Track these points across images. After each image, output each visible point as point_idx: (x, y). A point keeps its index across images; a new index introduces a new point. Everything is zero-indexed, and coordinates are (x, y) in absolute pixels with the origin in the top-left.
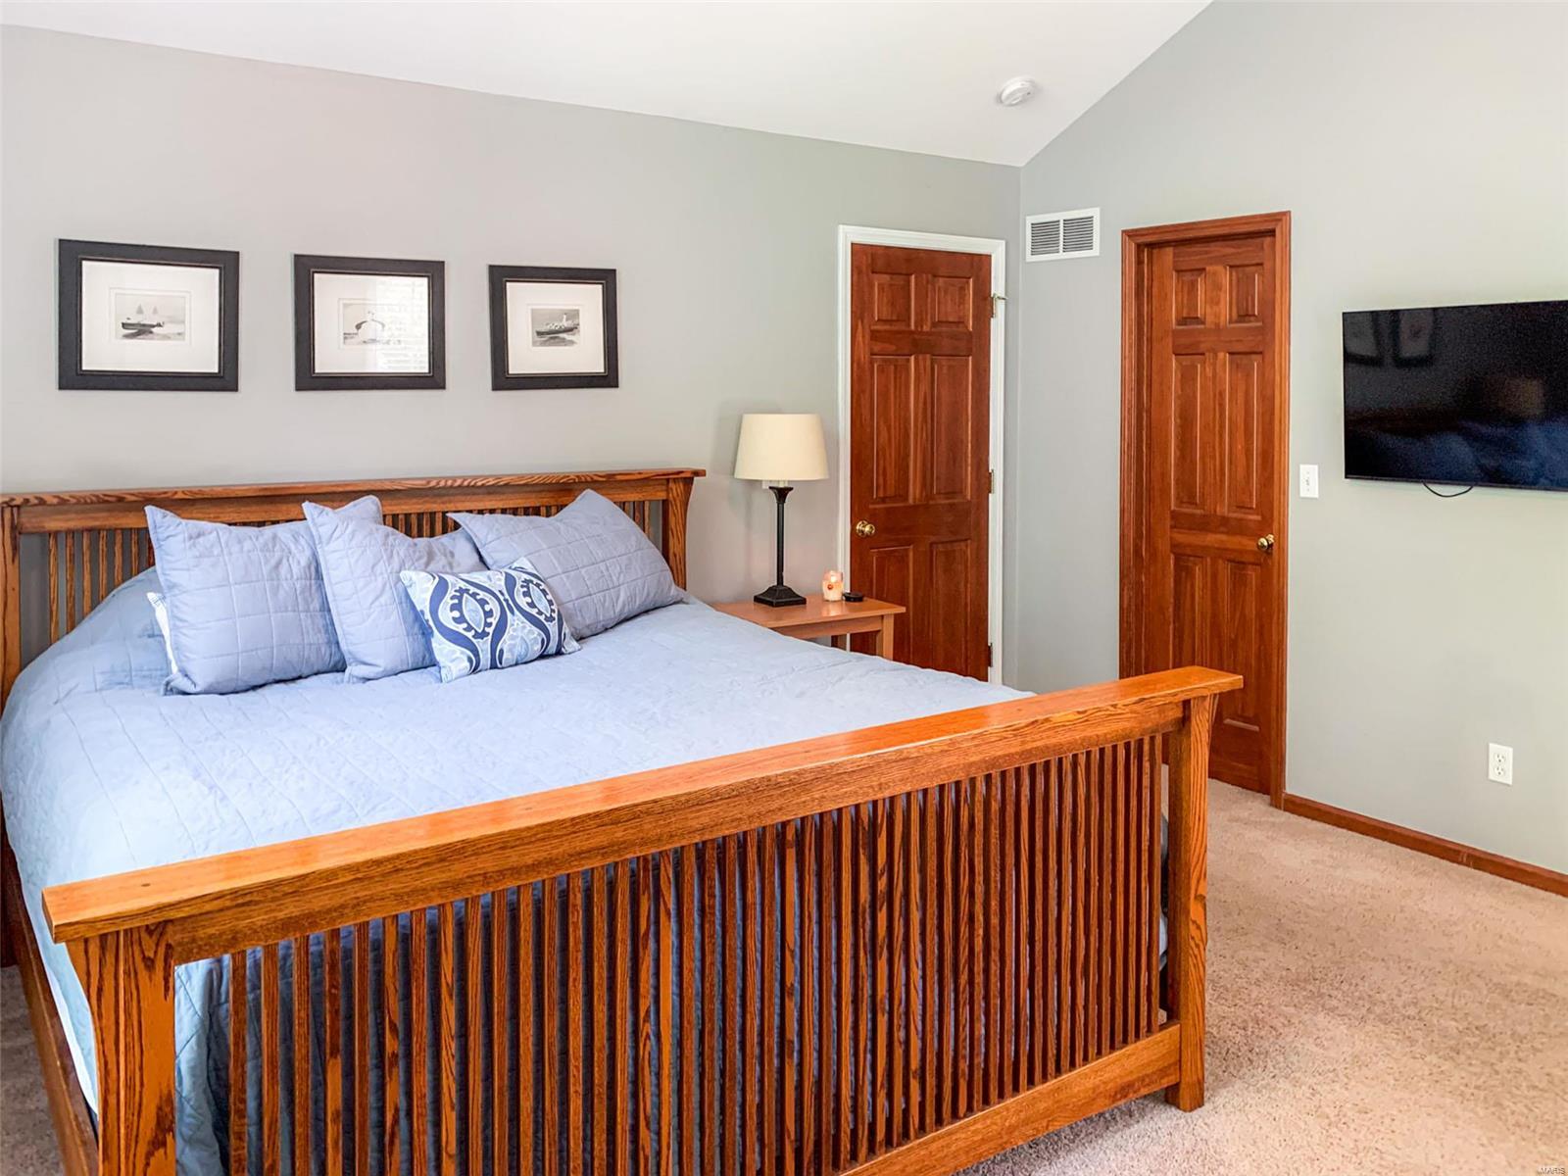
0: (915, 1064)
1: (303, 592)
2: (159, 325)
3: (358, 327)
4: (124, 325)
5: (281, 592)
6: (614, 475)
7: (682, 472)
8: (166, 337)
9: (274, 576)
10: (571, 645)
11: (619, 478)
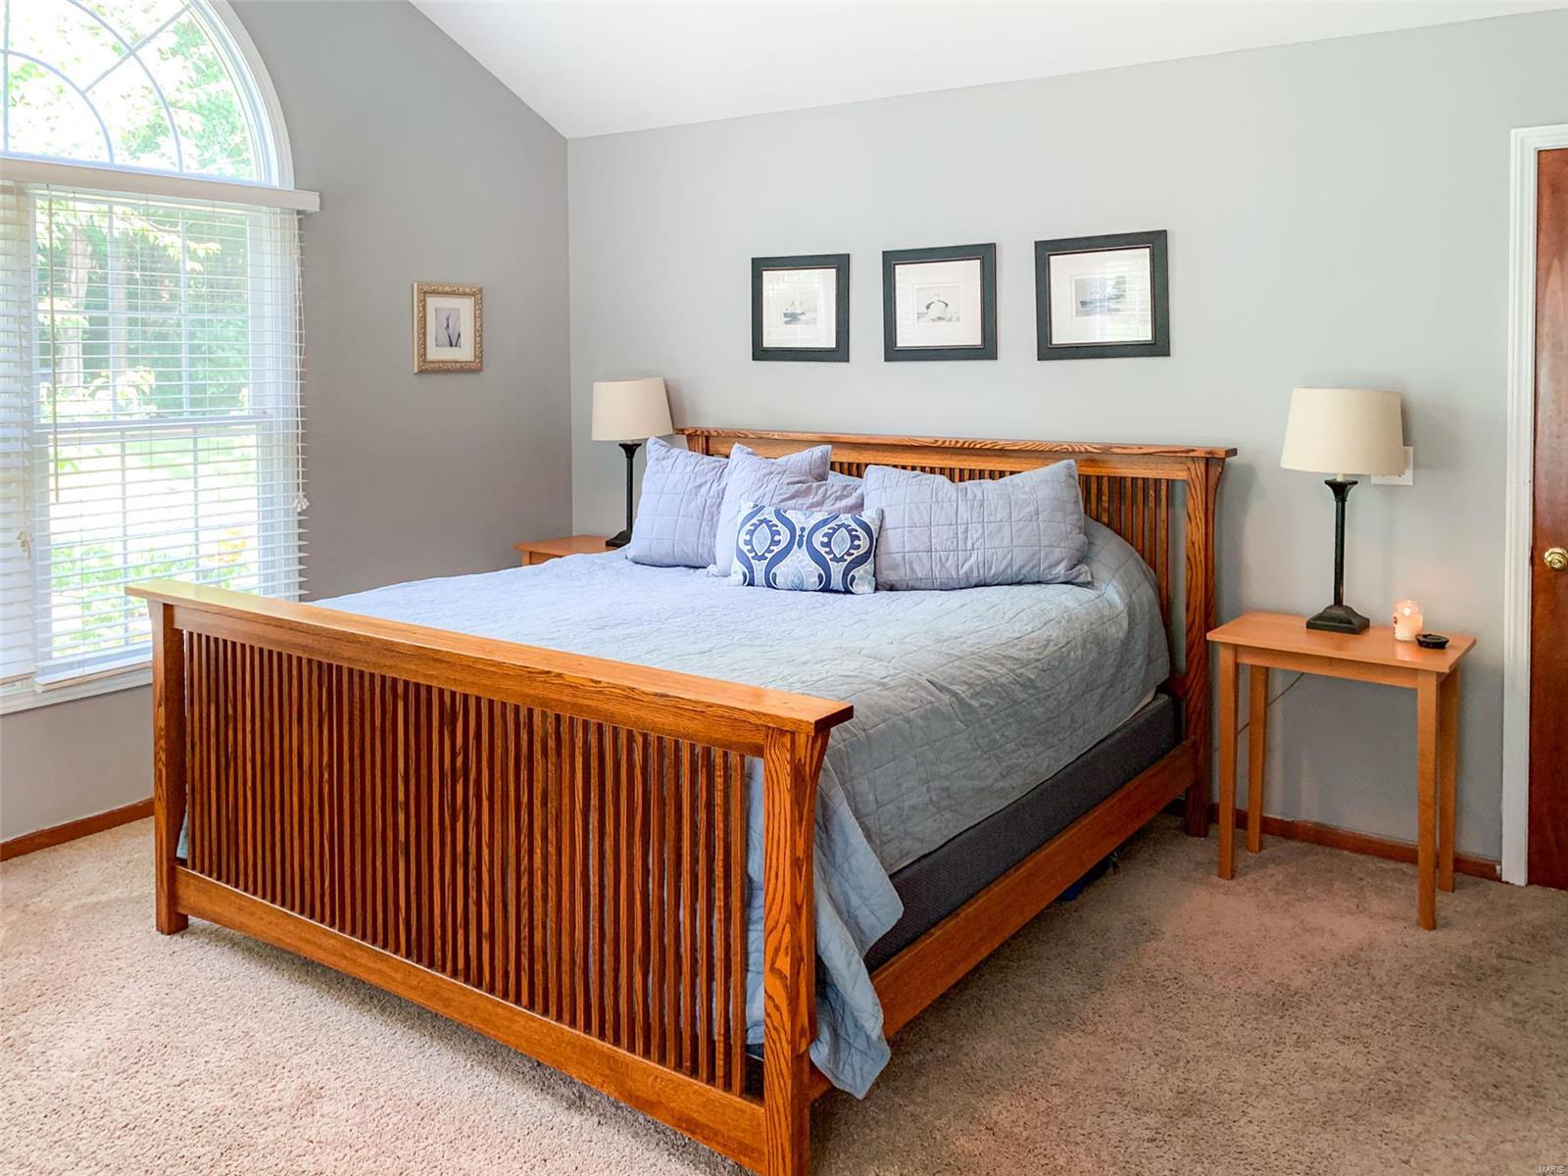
0: (486, 928)
1: (712, 506)
2: (803, 314)
3: (928, 307)
4: (786, 315)
5: (693, 504)
6: (1111, 448)
7: (1193, 451)
8: (807, 323)
9: (694, 492)
10: (863, 587)
11: (1115, 450)
